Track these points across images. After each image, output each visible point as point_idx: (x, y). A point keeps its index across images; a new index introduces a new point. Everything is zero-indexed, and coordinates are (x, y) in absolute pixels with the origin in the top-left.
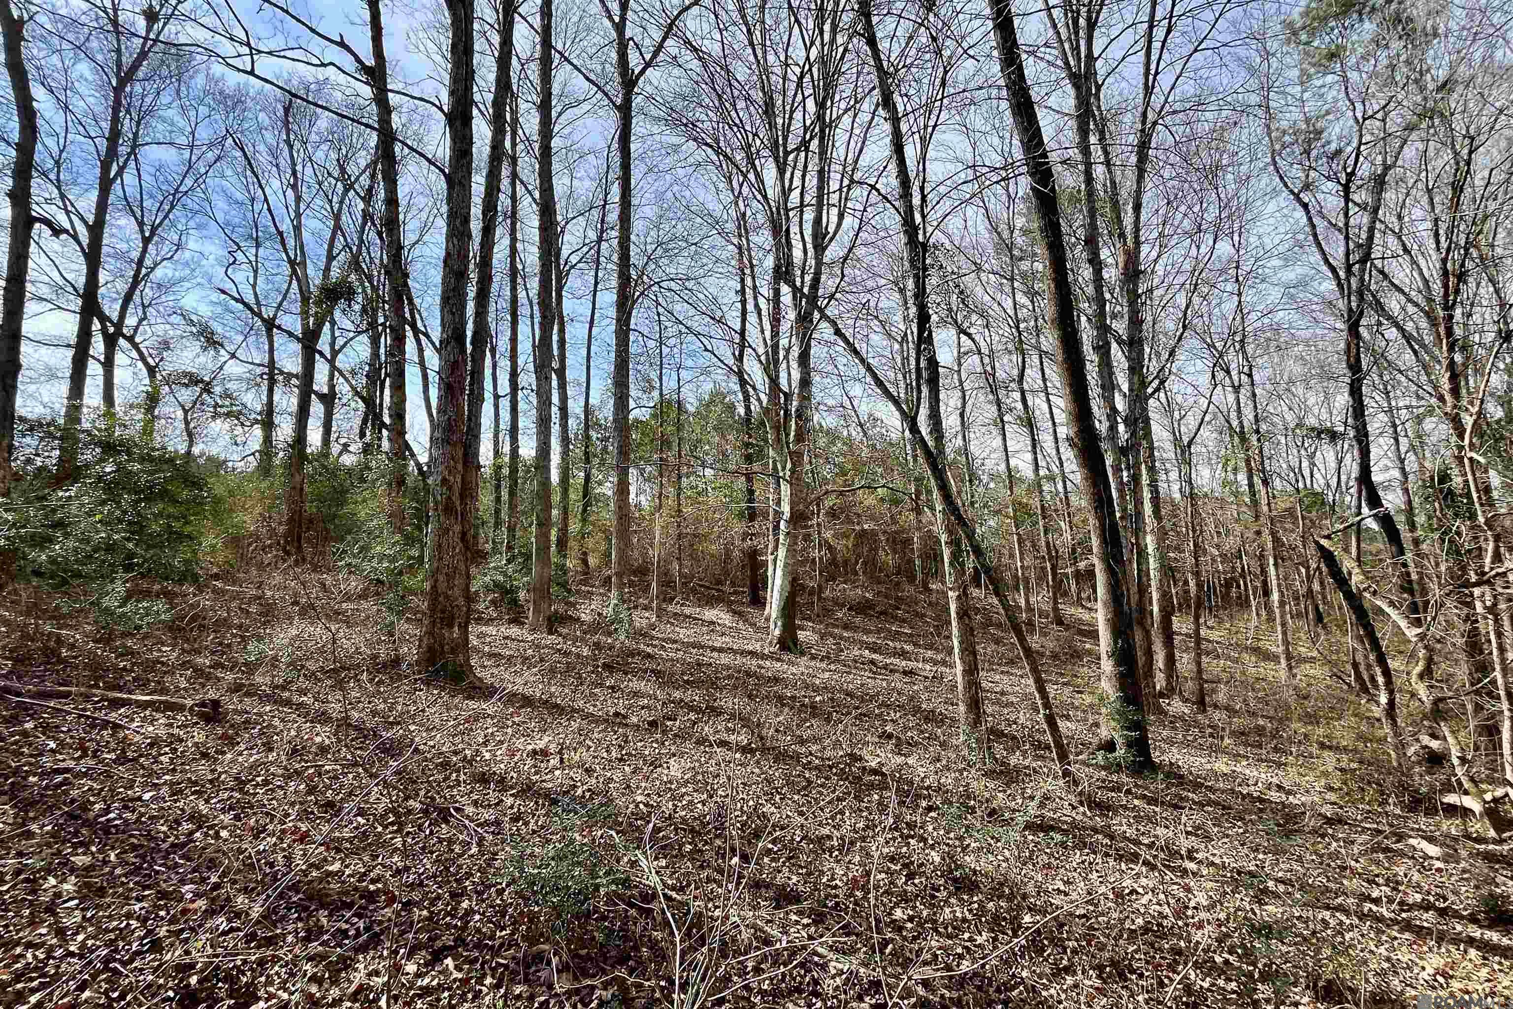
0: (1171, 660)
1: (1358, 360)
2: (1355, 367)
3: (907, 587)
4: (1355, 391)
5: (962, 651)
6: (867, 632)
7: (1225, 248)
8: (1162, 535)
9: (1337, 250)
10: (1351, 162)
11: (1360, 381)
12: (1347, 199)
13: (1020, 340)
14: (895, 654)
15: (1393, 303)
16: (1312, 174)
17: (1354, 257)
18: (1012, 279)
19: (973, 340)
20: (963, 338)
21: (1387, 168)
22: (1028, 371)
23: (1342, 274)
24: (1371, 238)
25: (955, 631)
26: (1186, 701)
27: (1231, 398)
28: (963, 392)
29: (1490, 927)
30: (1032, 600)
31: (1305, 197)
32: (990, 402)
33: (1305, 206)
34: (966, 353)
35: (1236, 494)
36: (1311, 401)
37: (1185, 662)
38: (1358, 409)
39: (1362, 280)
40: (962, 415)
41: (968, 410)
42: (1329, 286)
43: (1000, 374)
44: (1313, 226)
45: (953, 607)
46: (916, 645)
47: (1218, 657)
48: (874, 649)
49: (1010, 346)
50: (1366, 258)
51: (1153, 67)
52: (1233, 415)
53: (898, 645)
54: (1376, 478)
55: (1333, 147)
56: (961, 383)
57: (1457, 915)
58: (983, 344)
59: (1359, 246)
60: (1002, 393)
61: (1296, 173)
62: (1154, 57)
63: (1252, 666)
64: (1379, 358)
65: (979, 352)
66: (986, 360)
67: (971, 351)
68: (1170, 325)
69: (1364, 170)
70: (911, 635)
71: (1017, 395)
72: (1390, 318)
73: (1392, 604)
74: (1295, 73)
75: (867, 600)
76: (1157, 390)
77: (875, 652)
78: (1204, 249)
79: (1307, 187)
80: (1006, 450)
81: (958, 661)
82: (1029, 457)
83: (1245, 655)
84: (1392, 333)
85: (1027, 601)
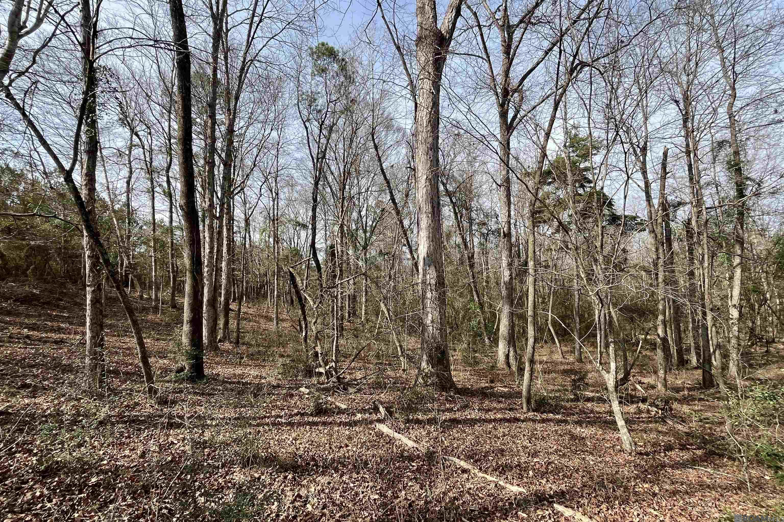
0: (226, 323)
1: (316, 197)
2: (315, 200)
3: (70, 286)
4: (314, 210)
5: (92, 324)
6: (28, 316)
7: (274, 134)
8: (230, 262)
9: (315, 151)
10: (324, 117)
11: (316, 206)
12: (321, 132)
13: (171, 149)
14: (52, 330)
15: (330, 178)
16: (311, 116)
17: (320, 156)
18: (170, 112)
19: (140, 139)
20: (134, 137)
21: (334, 124)
22: (172, 166)
23: (315, 161)
24: (326, 149)
25: (88, 312)
26: (231, 342)
27: (272, 203)
28: (131, 168)
29: (315, 416)
30: (160, 295)
31: (307, 124)
32: (148, 179)
33: (306, 128)
34: (135, 146)
35: (268, 247)
36: (301, 211)
37: (233, 324)
38: (314, 217)
39: (321, 165)
40: (128, 183)
41: (133, 180)
42: (310, 164)
43: (155, 164)
44: (308, 138)
45: (89, 297)
46: (71, 323)
47: (250, 321)
48: (32, 328)
49: (163, 149)
50: (324, 157)
51: (252, 34)
52: (271, 212)
53: (55, 324)
54: (317, 246)
55: (319, 108)
56: (130, 163)
57: (307, 414)
58: (146, 142)
59: (322, 151)
60: (155, 175)
61: (305, 112)
62: (253, 30)
63: (263, 324)
64: (324, 198)
65: (143, 148)
66: (147, 154)
67: (138, 145)
68: (248, 162)
69: (327, 122)
70: (69, 317)
71: (165, 178)
72: (328, 183)
73: (309, 295)
74: (310, 71)
75: (34, 294)
76: (239, 192)
77: (34, 329)
78: (267, 133)
79: (308, 120)
80: (153, 208)
81: (88, 331)
82: (168, 214)
83: (262, 320)
84: (328, 190)
85: (156, 295)
